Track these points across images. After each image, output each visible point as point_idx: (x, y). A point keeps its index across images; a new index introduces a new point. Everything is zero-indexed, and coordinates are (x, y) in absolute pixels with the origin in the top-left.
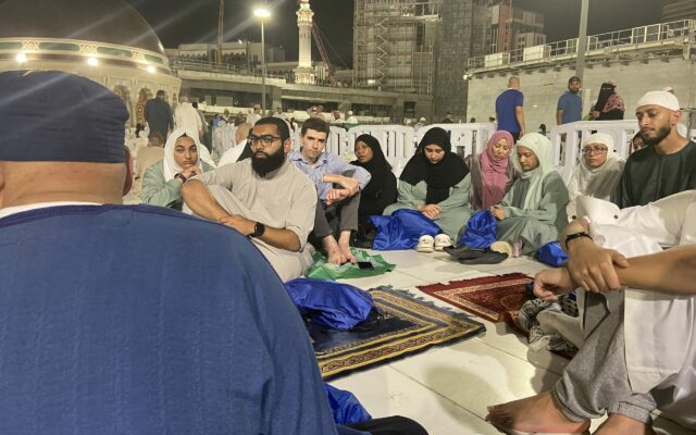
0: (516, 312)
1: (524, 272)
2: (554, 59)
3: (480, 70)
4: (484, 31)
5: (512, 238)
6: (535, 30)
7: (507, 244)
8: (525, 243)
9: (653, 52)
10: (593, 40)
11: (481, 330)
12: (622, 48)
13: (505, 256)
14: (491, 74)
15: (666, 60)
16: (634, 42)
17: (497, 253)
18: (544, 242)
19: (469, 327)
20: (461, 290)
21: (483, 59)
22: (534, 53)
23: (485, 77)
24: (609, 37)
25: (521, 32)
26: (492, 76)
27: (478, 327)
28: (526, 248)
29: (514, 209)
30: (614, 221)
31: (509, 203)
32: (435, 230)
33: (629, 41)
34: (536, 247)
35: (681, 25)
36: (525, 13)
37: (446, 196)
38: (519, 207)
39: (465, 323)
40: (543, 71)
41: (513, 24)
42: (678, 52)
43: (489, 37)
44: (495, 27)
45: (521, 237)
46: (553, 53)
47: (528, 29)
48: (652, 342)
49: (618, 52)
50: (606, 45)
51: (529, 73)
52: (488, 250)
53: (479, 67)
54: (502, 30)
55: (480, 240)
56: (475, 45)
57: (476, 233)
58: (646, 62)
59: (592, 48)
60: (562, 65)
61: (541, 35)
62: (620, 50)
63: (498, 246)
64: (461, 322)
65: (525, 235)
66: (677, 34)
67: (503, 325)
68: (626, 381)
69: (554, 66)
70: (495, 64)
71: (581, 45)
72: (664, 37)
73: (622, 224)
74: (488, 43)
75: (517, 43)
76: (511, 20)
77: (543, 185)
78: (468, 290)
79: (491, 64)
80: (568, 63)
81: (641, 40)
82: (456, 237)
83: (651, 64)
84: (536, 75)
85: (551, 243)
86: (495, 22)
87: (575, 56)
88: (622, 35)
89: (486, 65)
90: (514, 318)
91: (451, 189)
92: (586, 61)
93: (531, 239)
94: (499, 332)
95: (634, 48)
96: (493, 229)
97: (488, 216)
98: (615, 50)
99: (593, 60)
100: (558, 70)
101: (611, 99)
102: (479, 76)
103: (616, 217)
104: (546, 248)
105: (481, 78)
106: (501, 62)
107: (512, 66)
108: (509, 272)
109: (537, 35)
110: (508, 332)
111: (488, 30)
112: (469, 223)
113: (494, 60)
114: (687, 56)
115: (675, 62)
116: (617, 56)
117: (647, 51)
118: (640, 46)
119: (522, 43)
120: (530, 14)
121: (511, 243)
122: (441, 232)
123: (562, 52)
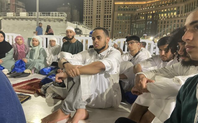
0: (40, 89)
1: (37, 78)
2: (30, 17)
3: (5, 17)
4: (5, 5)
5: (31, 68)
6: (22, 8)
7: (29, 70)
8: (35, 69)
9: (56, 19)
10: (40, 14)
11: (29, 98)
12: (49, 17)
13: (30, 74)
14: (9, 19)
15: (60, 22)
16: (51, 16)
17: (27, 73)
18: (41, 68)
19: (25, 97)
20: (18, 87)
21: (6, 14)
22: (23, 14)
23: (7, 19)
24: (45, 13)
25: (18, 8)
26: (10, 20)
27: (28, 97)
28: (35, 71)
29: (31, 59)
30: (71, 58)
31: (29, 57)
32: (2, 68)
33: (50, 15)
34: (39, 70)
35: (62, 13)
36: (19, 2)
37: (4, 56)
38: (32, 59)
39: (24, 96)
40: (27, 20)
41: (15, 4)
42: (62, 20)
43: (7, 7)
44: (9, 4)
45: (34, 68)
46: (29, 15)
47: (20, 7)
48: (87, 88)
49: (47, 18)
50: (44, 15)
51: (22, 20)
52: (23, 73)
53: (4, 16)
54: (11, 6)
55: (20, 70)
56: (2, 9)
57: (18, 68)
58: (55, 22)
59: (40, 16)
60: (32, 19)
61: (25, 10)
62: (48, 17)
63: (27, 71)
64: (22, 96)
65: (35, 67)
66: (62, 16)
67: (36, 94)
68: (81, 99)
69: (30, 19)
70: (11, 16)
71: (37, 14)
72: (59, 16)
73: (73, 59)
74: (7, 9)
75: (17, 11)
76: (15, 3)
77: (40, 51)
78: (20, 86)
79: (9, 16)
80: (34, 19)
81: (53, 16)
82: (10, 70)
83: (56, 22)
84: (24, 21)
85: (43, 68)
86: (9, 2)
87: (36, 17)
88: (48, 13)
89: (7, 16)
90: (39, 91)
91: (6, 54)
92: (39, 19)
93: (37, 68)
94: (36, 96)
95: (51, 17)
96: (24, 66)
97: (22, 62)
98: (47, 17)
99: (41, 19)
100: (31, 20)
101: (50, 30)
102: (5, 19)
103: (71, 57)
104: (42, 70)
105: (6, 19)
106: (12, 16)
107: (17, 17)
108: (32, 79)
109: (23, 9)
110: (38, 96)
111: (7, 5)
112: (15, 65)
113: (10, 14)
114: (64, 21)
115: (62, 22)
116: (47, 19)
117: (55, 19)
118: (53, 17)
119: (18, 11)
120: (20, 3)
121: (31, 70)
122: (4, 68)
123: (32, 15)
